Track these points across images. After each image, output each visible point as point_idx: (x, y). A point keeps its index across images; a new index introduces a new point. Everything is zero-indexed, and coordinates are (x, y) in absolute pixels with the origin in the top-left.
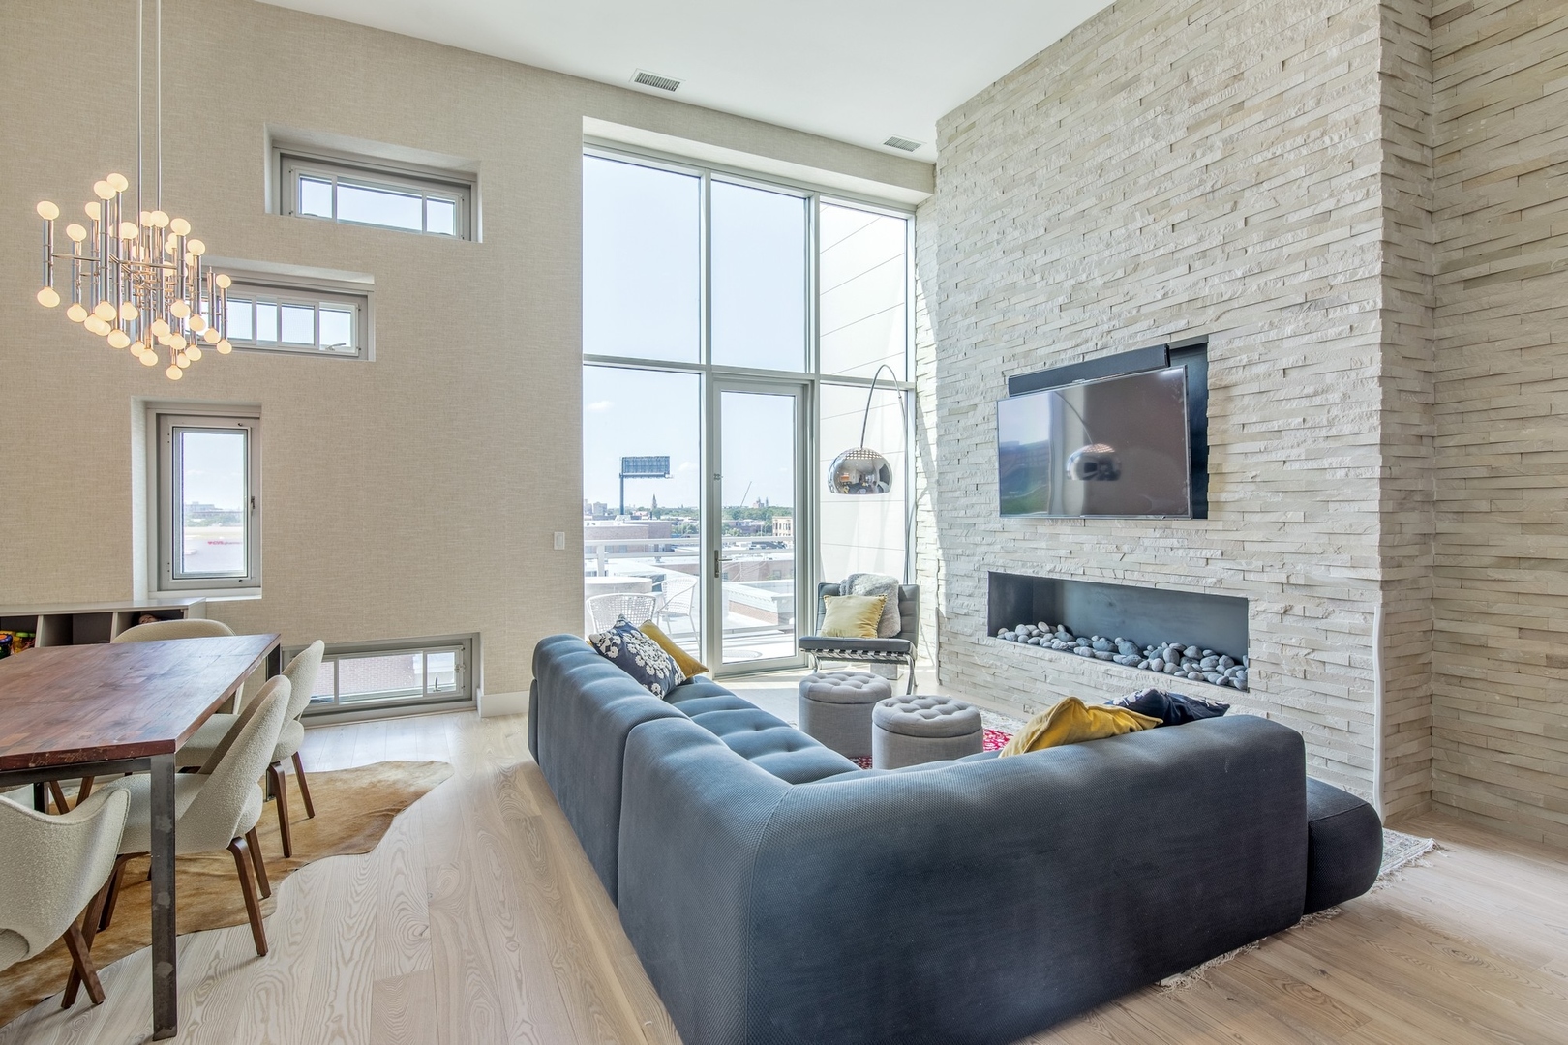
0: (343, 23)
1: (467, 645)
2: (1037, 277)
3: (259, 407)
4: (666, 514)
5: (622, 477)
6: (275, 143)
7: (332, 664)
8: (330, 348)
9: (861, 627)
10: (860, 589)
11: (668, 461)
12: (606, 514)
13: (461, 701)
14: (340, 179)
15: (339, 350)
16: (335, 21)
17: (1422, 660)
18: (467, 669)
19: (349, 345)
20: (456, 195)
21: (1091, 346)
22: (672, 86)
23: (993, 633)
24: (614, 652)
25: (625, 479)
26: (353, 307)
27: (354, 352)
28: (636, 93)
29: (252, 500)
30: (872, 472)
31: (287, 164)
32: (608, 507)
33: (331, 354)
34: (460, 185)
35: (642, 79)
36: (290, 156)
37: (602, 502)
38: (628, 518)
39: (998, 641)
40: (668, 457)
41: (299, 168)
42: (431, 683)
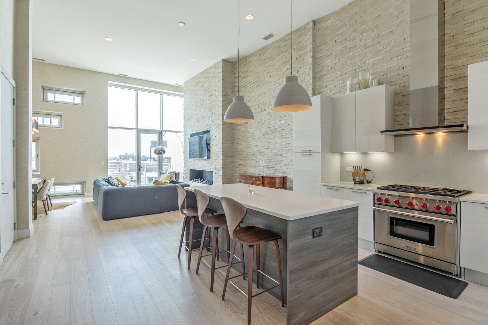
0: (57, 65)
1: (83, 184)
2: (194, 116)
3: (40, 137)
4: (167, 159)
5: (151, 147)
6: (42, 87)
7: (54, 187)
8: (54, 126)
9: (166, 180)
10: (167, 173)
11: (166, 142)
12: (146, 159)
13: (82, 194)
14: (56, 93)
15: (55, 126)
16: (55, 65)
17: (232, 179)
18: (83, 189)
19: (58, 125)
20: (82, 95)
21: (199, 130)
22: (128, 76)
23: (190, 180)
24: (107, 181)
25: (152, 148)
26: (59, 118)
27: (59, 126)
28: (120, 76)
29: (37, 155)
30: (161, 151)
31: (45, 90)
32: (147, 157)
33: (54, 127)
34: (82, 94)
35: (120, 74)
36: (45, 89)
37: (145, 155)
38: (152, 160)
39: (191, 182)
40: (166, 141)
41: (47, 91)
42: (75, 191)
